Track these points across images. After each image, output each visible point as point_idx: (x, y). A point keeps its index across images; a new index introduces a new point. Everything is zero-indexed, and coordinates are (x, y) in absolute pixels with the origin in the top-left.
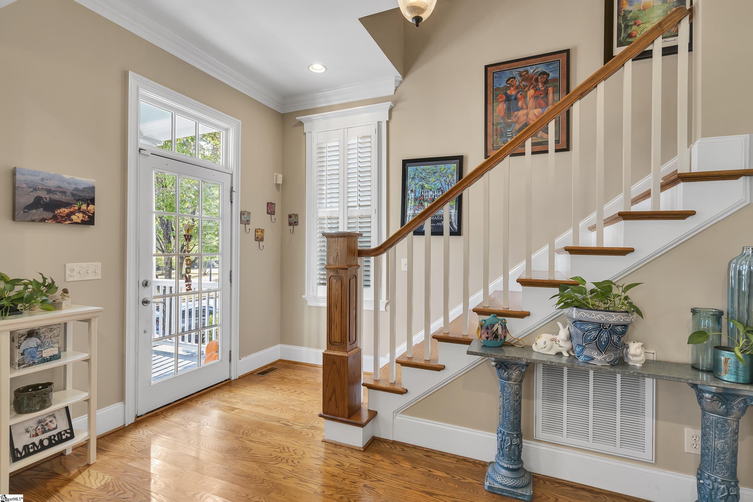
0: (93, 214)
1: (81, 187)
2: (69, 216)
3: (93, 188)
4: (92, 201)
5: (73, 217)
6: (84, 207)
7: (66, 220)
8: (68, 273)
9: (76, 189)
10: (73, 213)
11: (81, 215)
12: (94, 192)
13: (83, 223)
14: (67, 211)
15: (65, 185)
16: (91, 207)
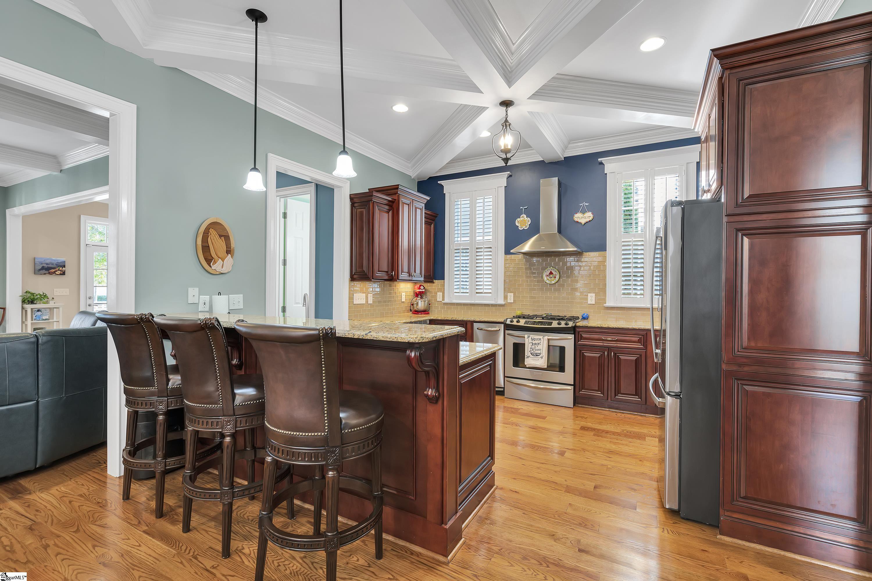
0: (65, 271)
1: (59, 262)
2: (55, 272)
3: (65, 261)
4: (64, 266)
5: (56, 272)
6: (61, 269)
7: (54, 274)
8: (55, 292)
9: (57, 263)
10: (56, 271)
11: (59, 272)
12: (65, 263)
13: (60, 274)
14: (54, 270)
15: (53, 262)
16: (64, 269)
